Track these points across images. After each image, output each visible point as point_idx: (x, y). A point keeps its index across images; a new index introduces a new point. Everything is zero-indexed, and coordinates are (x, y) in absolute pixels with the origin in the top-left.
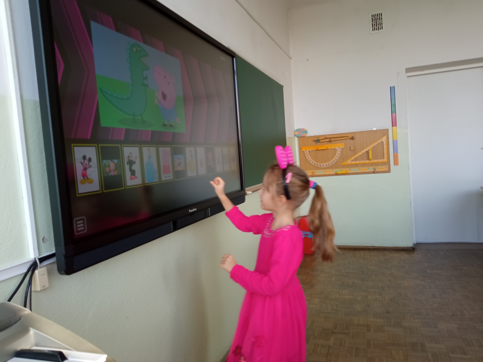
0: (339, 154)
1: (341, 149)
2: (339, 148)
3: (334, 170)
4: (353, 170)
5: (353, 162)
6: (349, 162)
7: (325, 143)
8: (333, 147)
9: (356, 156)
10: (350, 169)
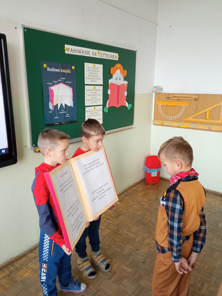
0: (184, 111)
1: (186, 107)
2: (184, 106)
3: (178, 123)
4: (193, 126)
5: (194, 120)
6: (190, 118)
7: (174, 100)
8: (180, 105)
9: (197, 114)
10: (190, 124)
